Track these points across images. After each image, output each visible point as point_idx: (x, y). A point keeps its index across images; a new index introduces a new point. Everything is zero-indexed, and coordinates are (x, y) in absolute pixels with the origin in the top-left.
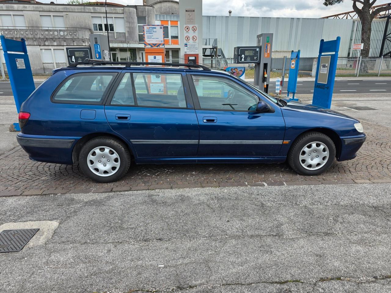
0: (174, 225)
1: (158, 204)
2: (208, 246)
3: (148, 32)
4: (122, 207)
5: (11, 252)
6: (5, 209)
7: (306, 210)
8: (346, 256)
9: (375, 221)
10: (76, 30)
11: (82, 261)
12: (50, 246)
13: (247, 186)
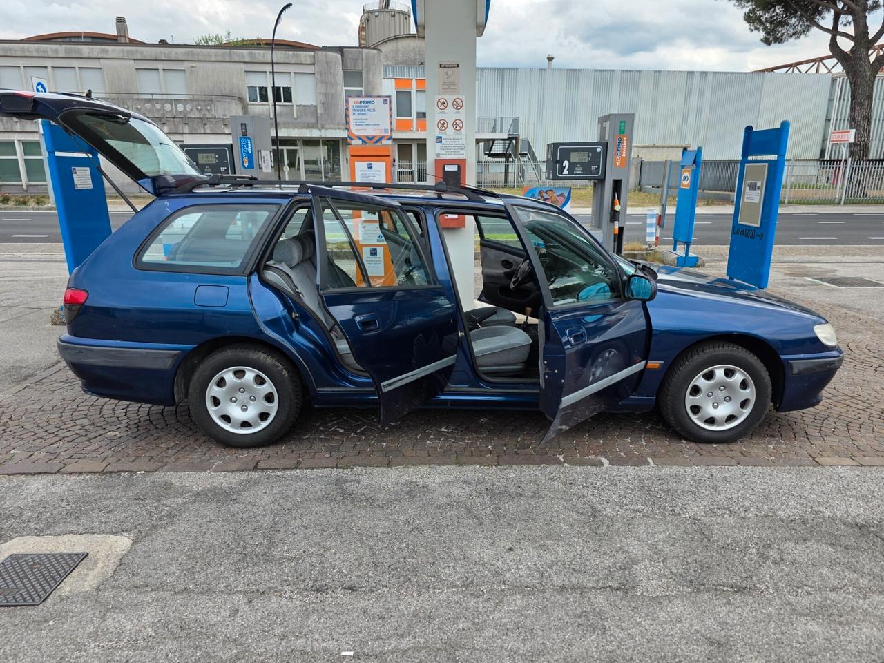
0: (387, 556)
1: (356, 503)
2: (459, 608)
3: (358, 110)
4: (275, 507)
5: (20, 606)
6: (21, 503)
7: (696, 528)
8: (780, 647)
9: (857, 562)
10: (211, 101)
11: (173, 634)
12: (106, 594)
13: (561, 464)
